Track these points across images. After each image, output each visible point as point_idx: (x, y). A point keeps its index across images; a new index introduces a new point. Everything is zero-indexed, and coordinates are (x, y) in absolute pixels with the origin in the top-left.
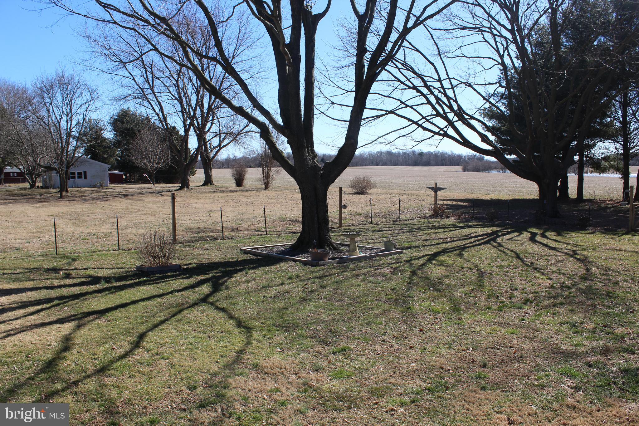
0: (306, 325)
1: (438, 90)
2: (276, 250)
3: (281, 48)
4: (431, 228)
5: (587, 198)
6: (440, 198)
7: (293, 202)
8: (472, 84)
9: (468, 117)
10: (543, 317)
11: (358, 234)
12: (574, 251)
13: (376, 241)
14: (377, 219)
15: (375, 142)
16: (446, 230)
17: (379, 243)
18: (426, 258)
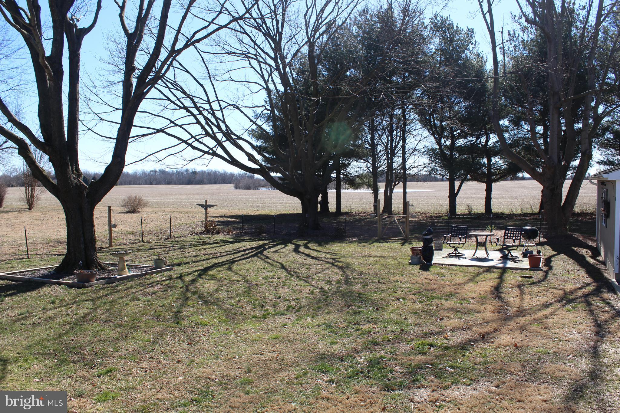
0: (70, 350)
1: (208, 111)
2: (38, 274)
3: (40, 61)
4: (202, 245)
5: (345, 211)
6: (211, 215)
7: (60, 222)
8: (240, 106)
9: (236, 137)
10: (303, 321)
11: (127, 253)
12: (334, 259)
13: (147, 259)
14: (148, 237)
15: (145, 159)
16: (217, 245)
17: (150, 261)
18: (196, 273)
